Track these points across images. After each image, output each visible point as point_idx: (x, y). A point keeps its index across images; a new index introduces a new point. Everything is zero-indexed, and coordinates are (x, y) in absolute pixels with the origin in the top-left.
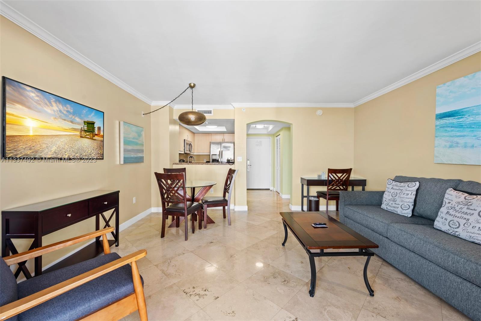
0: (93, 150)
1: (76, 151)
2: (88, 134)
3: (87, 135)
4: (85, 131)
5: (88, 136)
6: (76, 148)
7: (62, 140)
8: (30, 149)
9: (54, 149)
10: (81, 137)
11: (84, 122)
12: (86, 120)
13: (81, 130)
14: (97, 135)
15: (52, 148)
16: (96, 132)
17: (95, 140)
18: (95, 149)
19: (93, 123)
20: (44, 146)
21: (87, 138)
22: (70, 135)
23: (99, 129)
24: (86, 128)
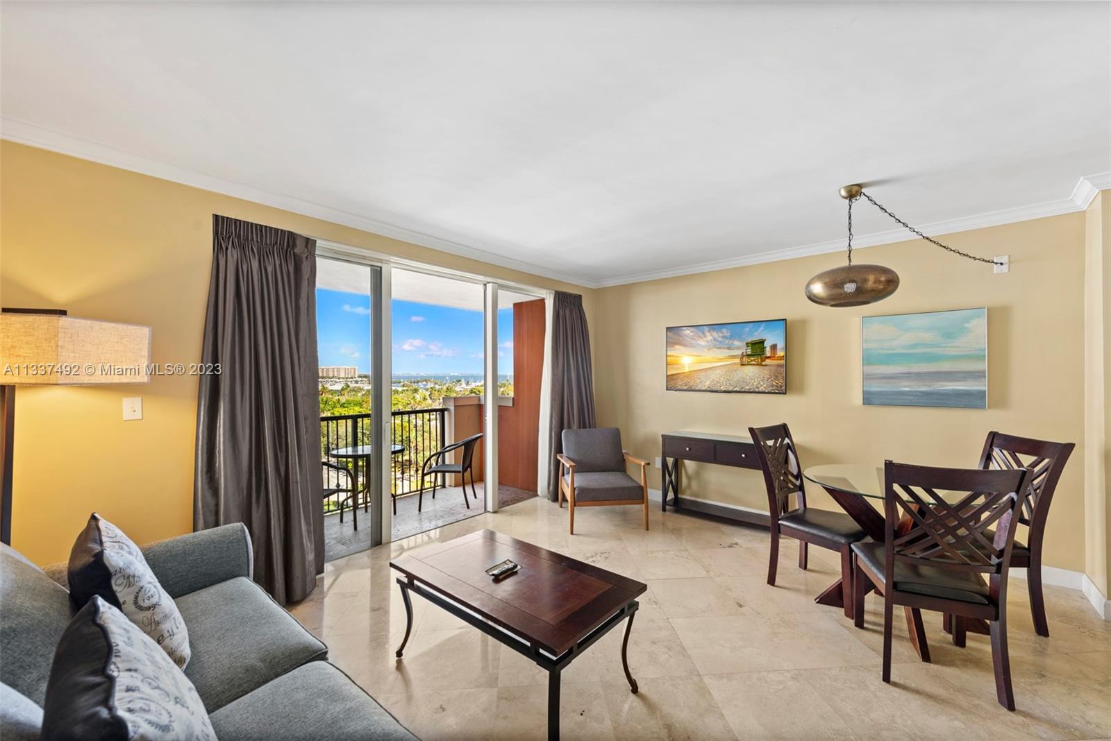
0: (762, 380)
1: (736, 383)
2: (752, 359)
3: (752, 361)
4: (749, 356)
5: (753, 363)
6: (735, 380)
7: (717, 372)
8: (686, 385)
9: (707, 383)
10: (743, 365)
11: (747, 344)
12: (750, 340)
13: (743, 356)
14: (769, 357)
15: (705, 382)
16: (768, 353)
17: (766, 365)
18: (766, 379)
19: (762, 342)
20: (698, 381)
21: (751, 365)
22: (726, 365)
23: (774, 347)
24: (749, 352)
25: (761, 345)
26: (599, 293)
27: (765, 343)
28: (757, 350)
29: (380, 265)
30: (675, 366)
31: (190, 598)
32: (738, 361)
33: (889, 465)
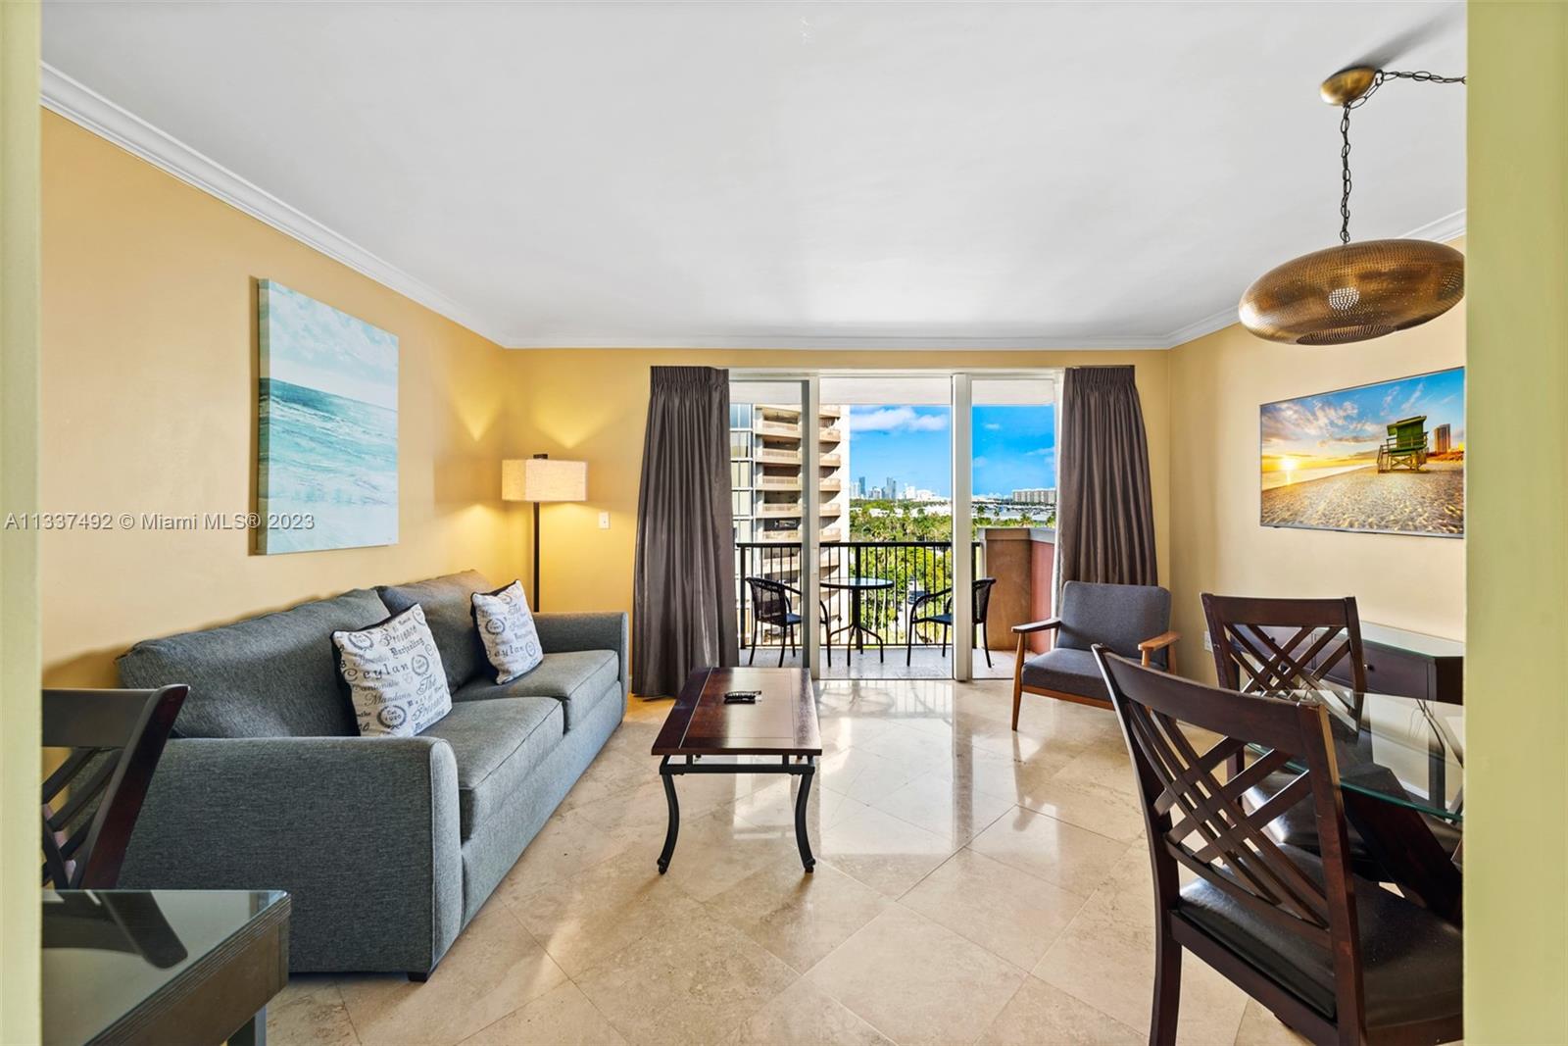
0: (1421, 504)
1: (1368, 510)
2: (1400, 458)
3: (1399, 463)
4: (1393, 452)
5: (1402, 466)
6: (1368, 501)
7: (1336, 487)
9: (1321, 508)
10: (1382, 471)
11: (1389, 428)
12: (1394, 421)
13: (1381, 453)
14: (1433, 455)
15: (1318, 505)
16: (1431, 445)
17: (1428, 472)
18: (1428, 501)
19: (1419, 423)
20: (1307, 502)
21: (1398, 470)
22: (1353, 472)
23: (1443, 432)
24: (1394, 444)
25: (1416, 430)
27: (1425, 423)
28: (1409, 434)
29: (807, 378)
30: (1272, 475)
32: (1373, 463)
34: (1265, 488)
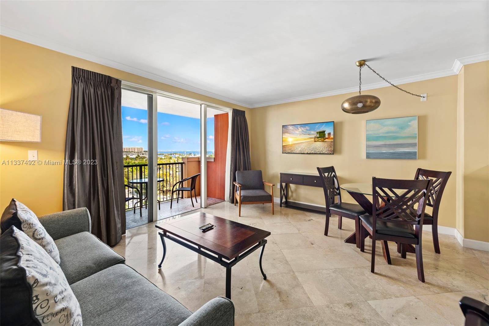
0: (324, 148)
1: (312, 150)
2: (319, 139)
3: (319, 140)
4: (318, 138)
5: (320, 140)
6: (312, 148)
7: (304, 145)
8: (290, 150)
9: (300, 149)
10: (315, 141)
11: (317, 133)
12: (318, 131)
13: (315, 137)
14: (327, 138)
15: (298, 149)
16: (327, 136)
17: (326, 142)
18: (326, 147)
19: (324, 132)
20: (295, 148)
22: (308, 142)
23: (329, 134)
24: (318, 136)
25: (323, 133)
26: (253, 110)
27: (325, 132)
28: (322, 135)
29: (152, 94)
30: (285, 142)
31: (61, 240)
32: (313, 140)
33: (374, 179)
34: (283, 145)
